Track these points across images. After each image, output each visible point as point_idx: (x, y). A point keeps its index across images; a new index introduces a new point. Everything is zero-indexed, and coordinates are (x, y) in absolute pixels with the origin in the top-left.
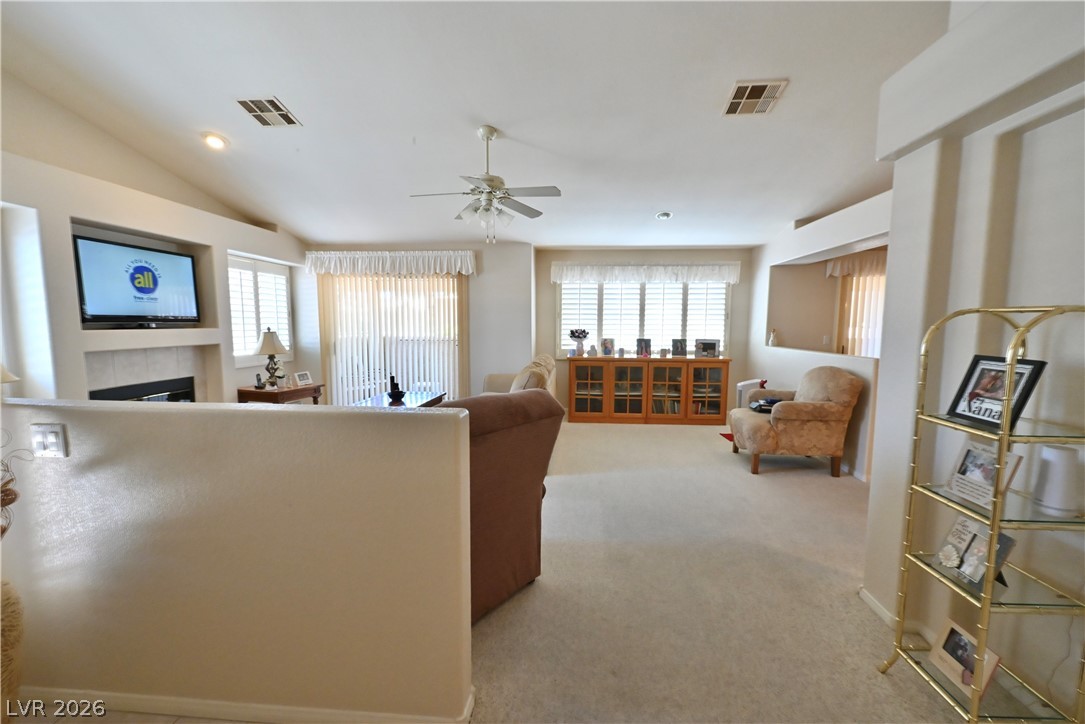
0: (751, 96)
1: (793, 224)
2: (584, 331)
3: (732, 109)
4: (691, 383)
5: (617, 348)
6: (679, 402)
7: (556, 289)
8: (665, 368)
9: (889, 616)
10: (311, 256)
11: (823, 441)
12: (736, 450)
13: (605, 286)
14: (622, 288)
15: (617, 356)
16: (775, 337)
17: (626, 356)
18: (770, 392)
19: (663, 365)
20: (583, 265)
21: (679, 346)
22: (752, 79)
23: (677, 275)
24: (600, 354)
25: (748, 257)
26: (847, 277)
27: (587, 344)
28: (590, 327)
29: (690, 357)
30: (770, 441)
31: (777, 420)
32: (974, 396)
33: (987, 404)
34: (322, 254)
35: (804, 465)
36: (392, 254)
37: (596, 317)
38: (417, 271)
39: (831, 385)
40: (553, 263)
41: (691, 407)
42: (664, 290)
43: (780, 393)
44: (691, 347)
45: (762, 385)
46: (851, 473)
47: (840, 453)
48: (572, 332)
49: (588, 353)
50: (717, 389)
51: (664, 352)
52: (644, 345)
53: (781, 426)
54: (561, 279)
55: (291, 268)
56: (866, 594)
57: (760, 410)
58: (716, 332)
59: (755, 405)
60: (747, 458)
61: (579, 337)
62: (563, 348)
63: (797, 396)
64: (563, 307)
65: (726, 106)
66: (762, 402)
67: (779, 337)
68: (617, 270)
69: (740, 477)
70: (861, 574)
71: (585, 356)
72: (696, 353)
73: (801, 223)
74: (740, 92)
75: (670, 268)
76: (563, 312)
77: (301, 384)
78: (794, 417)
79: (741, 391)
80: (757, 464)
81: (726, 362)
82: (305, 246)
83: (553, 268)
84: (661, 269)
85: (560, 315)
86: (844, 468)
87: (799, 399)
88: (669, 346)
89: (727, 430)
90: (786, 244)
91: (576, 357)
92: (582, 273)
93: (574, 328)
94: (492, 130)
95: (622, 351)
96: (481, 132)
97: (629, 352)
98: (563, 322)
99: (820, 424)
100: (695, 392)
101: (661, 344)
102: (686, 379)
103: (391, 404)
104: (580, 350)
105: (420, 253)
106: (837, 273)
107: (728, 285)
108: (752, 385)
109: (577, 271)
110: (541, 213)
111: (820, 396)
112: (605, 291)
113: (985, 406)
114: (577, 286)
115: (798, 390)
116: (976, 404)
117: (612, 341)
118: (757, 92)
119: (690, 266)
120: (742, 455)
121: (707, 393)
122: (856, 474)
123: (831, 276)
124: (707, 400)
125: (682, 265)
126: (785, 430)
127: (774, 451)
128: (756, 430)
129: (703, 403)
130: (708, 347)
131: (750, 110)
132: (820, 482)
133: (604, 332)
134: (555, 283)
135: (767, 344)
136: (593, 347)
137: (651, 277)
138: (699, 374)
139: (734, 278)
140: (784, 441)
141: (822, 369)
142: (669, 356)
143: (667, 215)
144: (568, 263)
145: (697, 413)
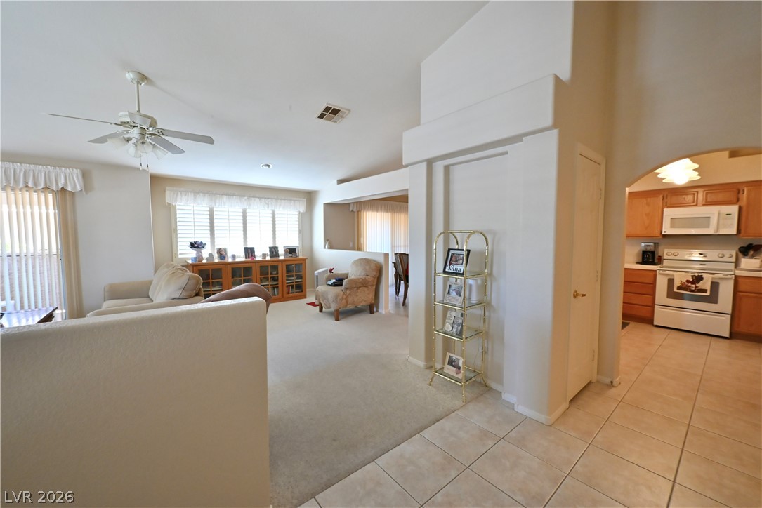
0: (331, 112)
1: (336, 181)
2: (201, 243)
3: (321, 116)
4: (285, 274)
5: (229, 254)
6: (277, 287)
7: (170, 211)
8: (267, 266)
9: (422, 364)
11: (364, 297)
12: (321, 311)
13: (215, 209)
14: (228, 211)
15: (230, 260)
16: (329, 244)
17: (237, 260)
18: (336, 274)
19: (266, 264)
20: (196, 193)
21: (274, 251)
22: (335, 104)
23: (268, 205)
24: (216, 260)
25: (309, 197)
26: (358, 212)
27: (205, 253)
28: (203, 237)
29: (281, 258)
30: (344, 301)
31: (346, 289)
32: (450, 264)
33: (456, 267)
35: (356, 311)
37: (209, 232)
39: (367, 267)
40: (167, 188)
41: (285, 289)
42: (259, 212)
43: (342, 274)
44: (281, 251)
45: (331, 271)
46: (377, 311)
47: (373, 302)
48: (191, 243)
49: (207, 259)
50: (299, 277)
51: (264, 255)
52: (249, 252)
53: (348, 292)
54: (176, 201)
56: (411, 359)
57: (334, 285)
58: (294, 242)
59: (330, 283)
60: (331, 314)
61: (198, 247)
62: (180, 256)
63: (350, 275)
64: (178, 224)
65: (319, 114)
66: (334, 281)
67: (331, 243)
68: (225, 198)
69: (331, 323)
70: (407, 351)
71: (204, 261)
72: (285, 255)
73: (341, 181)
74: (327, 109)
75: (263, 200)
76: (178, 227)
78: (354, 286)
79: (317, 276)
80: (338, 315)
81: (304, 260)
83: (167, 193)
84: (257, 200)
85: (176, 230)
86: (375, 310)
87: (352, 277)
88: (268, 252)
89: (312, 299)
90: (333, 193)
91: (197, 263)
92: (195, 198)
93: (193, 241)
95: (234, 256)
96: (130, 76)
97: (240, 257)
98: (179, 236)
99: (364, 288)
100: (287, 280)
101: (261, 252)
102: (282, 272)
104: (200, 258)
106: (355, 210)
107: (299, 212)
108: (326, 271)
109: (191, 196)
110: (184, 152)
111: (363, 274)
112: (215, 213)
113: (455, 267)
114: (192, 208)
115: (350, 272)
116: (452, 267)
117: (225, 250)
118: (335, 112)
119: (277, 199)
120: (325, 312)
121: (294, 280)
122: (380, 311)
123: (352, 211)
124: (295, 284)
125: (272, 199)
126: (350, 294)
127: (346, 306)
128: (337, 296)
129: (293, 287)
130: (292, 251)
131: (330, 119)
132: (366, 317)
133: (216, 244)
134: (169, 204)
135: (325, 248)
136: (211, 255)
137: (250, 205)
138: (289, 269)
139: (302, 209)
140: (350, 300)
141: (360, 260)
142: (268, 258)
143: (269, 166)
144: (182, 189)
145: (289, 293)
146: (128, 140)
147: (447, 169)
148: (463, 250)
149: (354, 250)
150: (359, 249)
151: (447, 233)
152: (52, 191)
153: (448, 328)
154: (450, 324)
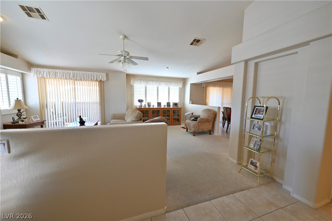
0: (196, 42)
1: (196, 73)
2: (142, 100)
3: (192, 44)
4: (173, 114)
5: (152, 105)
6: (169, 119)
7: (132, 87)
8: (166, 110)
9: (235, 161)
10: (34, 70)
11: (207, 127)
12: (187, 131)
13: (147, 87)
14: (152, 87)
15: (152, 107)
16: (192, 102)
17: (155, 107)
18: (195, 115)
19: (165, 109)
20: (141, 80)
21: (168, 104)
22: (198, 38)
23: (167, 84)
24: (147, 107)
25: (184, 81)
26: (206, 87)
27: (143, 104)
28: (144, 99)
29: (171, 107)
30: (198, 128)
31: (199, 122)
32: (255, 114)
33: (258, 115)
34: (40, 69)
35: (202, 133)
36: (73, 72)
37: (145, 96)
38: (84, 78)
39: (209, 113)
40: (131, 79)
41: (172, 120)
42: (163, 87)
43: (197, 116)
44: (171, 104)
45: (192, 114)
46: (213, 134)
47: (211, 129)
48: (139, 100)
49: (144, 106)
50: (178, 116)
51: (165, 106)
52: (159, 104)
53: (200, 124)
54: (134, 84)
55: (22, 73)
56: (230, 158)
57: (193, 120)
58: (177, 101)
59: (192, 119)
60: (191, 133)
61: (141, 102)
62: (135, 105)
63: (201, 116)
64: (135, 92)
65: (190, 43)
66: (194, 118)
67: (193, 101)
68: (151, 82)
69: (191, 137)
70: (228, 155)
71: (143, 107)
72: (173, 106)
73: (198, 73)
74: (195, 40)
75: (165, 82)
76: (135, 94)
77: (35, 120)
78: (203, 121)
79: (186, 116)
80: (195, 134)
81: (181, 108)
82: (30, 65)
83: (131, 80)
84: (163, 82)
85: (134, 95)
86: (212, 133)
87: (202, 117)
88: (166, 104)
89: (183, 125)
90: (194, 78)
91: (140, 108)
92: (140, 82)
93: (139, 99)
94: (125, 37)
95: (153, 106)
96: (121, 37)
97: (155, 106)
98: (135, 97)
99: (207, 123)
100: (173, 117)
101: (164, 105)
102: (171, 113)
103: (80, 125)
104: (141, 106)
105: (85, 72)
106: (204, 86)
107: (180, 88)
108: (190, 114)
109: (139, 82)
110: (138, 64)
111: (207, 116)
112: (147, 88)
113: (258, 116)
114: (139, 86)
115: (201, 115)
116: (256, 115)
117: (150, 103)
118: (198, 41)
119: (170, 82)
120: (189, 132)
121: (176, 117)
122: (214, 134)
123: (203, 87)
124: (176, 118)
125: (168, 82)
126: (200, 125)
127: (198, 130)
128: (194, 125)
129: (175, 120)
130: (176, 104)
131: (196, 45)
132: (207, 136)
133: (147, 100)
134: (132, 85)
135: (190, 103)
136: (145, 105)
137: (160, 85)
138: (174, 112)
139: (181, 86)
140: (200, 127)
141: (206, 109)
142: (166, 107)
143: (168, 68)
144: (136, 79)
145: (174, 122)
146: (120, 61)
147: (257, 64)
148: (264, 107)
149: (203, 105)
150: (205, 105)
151: (254, 97)
152: (98, 81)
153: (251, 146)
154: (253, 144)
